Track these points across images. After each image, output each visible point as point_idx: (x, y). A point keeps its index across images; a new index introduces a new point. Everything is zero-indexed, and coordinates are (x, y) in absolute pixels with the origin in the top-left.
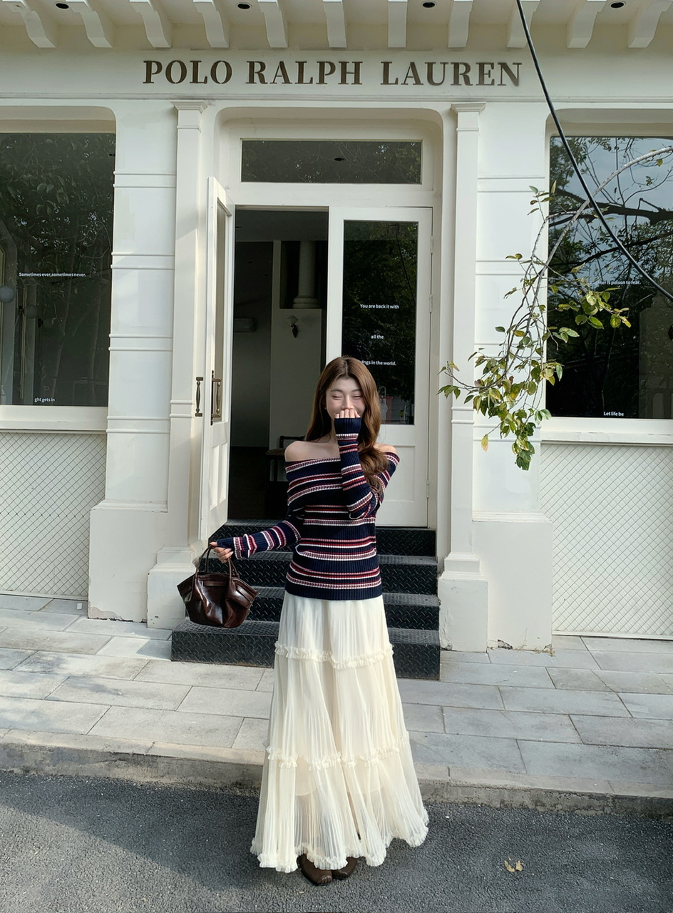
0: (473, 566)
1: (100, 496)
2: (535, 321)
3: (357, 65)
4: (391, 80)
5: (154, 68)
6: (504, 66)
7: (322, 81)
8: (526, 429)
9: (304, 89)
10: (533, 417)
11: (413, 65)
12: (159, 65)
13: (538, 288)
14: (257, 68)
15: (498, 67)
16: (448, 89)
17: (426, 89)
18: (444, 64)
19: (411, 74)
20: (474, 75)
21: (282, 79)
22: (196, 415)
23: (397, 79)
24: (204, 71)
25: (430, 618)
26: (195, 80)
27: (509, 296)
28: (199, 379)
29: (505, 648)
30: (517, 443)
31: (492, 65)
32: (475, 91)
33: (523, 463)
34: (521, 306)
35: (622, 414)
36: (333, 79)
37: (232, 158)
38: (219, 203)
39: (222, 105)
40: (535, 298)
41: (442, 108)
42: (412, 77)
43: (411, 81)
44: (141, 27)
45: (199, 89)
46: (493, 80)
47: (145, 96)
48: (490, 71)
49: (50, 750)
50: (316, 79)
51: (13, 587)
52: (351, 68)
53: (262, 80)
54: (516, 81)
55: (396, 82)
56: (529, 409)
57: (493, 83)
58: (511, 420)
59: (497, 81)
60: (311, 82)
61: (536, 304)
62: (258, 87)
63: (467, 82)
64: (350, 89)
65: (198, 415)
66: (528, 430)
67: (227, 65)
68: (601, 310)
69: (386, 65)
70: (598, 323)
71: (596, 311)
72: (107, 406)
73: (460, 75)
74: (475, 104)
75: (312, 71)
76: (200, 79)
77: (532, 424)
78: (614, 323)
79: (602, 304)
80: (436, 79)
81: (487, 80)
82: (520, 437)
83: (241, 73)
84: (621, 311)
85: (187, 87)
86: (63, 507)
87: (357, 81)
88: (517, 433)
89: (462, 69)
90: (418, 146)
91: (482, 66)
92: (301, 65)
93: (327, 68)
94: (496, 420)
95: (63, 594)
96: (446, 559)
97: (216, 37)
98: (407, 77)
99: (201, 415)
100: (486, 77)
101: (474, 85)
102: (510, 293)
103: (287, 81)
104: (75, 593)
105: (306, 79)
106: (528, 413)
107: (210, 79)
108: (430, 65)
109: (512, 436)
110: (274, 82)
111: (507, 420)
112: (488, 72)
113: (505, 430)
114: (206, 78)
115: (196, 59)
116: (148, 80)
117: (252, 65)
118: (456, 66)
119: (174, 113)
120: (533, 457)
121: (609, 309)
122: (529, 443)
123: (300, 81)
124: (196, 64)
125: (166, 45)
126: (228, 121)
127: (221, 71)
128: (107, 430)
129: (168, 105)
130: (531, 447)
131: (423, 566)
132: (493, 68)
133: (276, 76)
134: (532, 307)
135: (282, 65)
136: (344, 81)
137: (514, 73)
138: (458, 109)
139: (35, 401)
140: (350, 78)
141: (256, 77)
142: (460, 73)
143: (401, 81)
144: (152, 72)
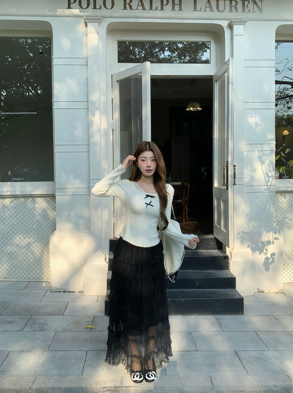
1: (54, 229)
3: (180, 0)
4: (198, 9)
6: (255, 2)
7: (162, 9)
9: (152, 13)
11: (209, 1)
14: (128, 1)
15: (251, 3)
16: (227, 14)
17: (216, 14)
18: (225, 1)
19: (208, 5)
20: (240, 7)
21: (141, 8)
23: (201, 8)
24: (99, 2)
25: (231, 283)
26: (95, 7)
29: (261, 292)
31: (249, 2)
32: (240, 14)
36: (168, 8)
39: (109, 21)
41: (224, 24)
42: (209, 7)
43: (208, 9)
45: (98, 13)
46: (249, 10)
48: (247, 5)
50: (159, 8)
51: (7, 277)
52: (177, 2)
53: (131, 8)
54: (260, 10)
55: (201, 10)
59: (251, 10)
60: (157, 9)
62: (128, 12)
63: (236, 10)
64: (177, 13)
69: (195, 1)
72: (54, 181)
73: (233, 7)
74: (242, 22)
75: (157, 4)
76: (98, 7)
80: (221, 8)
83: (119, 4)
85: (90, 11)
86: (31, 234)
89: (234, 3)
91: (243, 2)
93: (165, 2)
95: (34, 279)
98: (206, 7)
100: (246, 8)
101: (240, 12)
103: (144, 8)
105: (154, 8)
107: (103, 7)
108: (218, 1)
110: (137, 9)
112: (246, 5)
114: (101, 6)
116: (69, 7)
118: (231, 2)
123: (151, 8)
126: (112, 30)
127: (108, 3)
128: (56, 194)
132: (249, 3)
133: (138, 6)
136: (173, 9)
137: (260, 6)
138: (233, 23)
139: (13, 180)
140: (177, 7)
141: (127, 6)
142: (233, 5)
143: (203, 9)
144: (71, 2)
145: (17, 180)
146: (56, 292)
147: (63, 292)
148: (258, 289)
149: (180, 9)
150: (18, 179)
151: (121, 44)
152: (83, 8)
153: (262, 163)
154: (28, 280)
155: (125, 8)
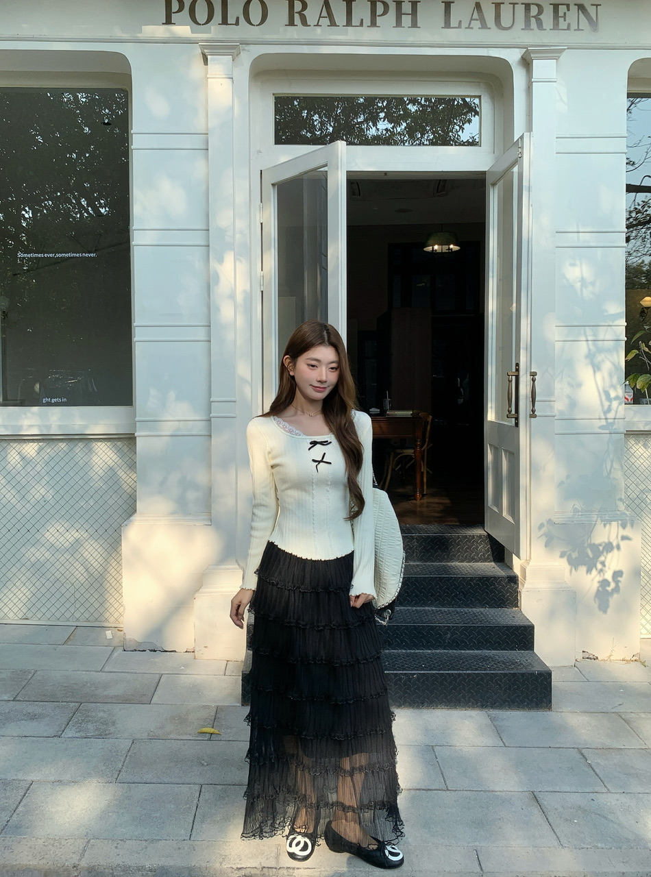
0: (558, 573)
1: (131, 511)
3: (414, 4)
4: (453, 23)
5: (175, 5)
7: (373, 23)
9: (351, 34)
11: (478, 5)
12: (181, 2)
14: (298, 6)
15: (574, 9)
16: (519, 34)
17: (494, 35)
18: (514, 4)
19: (476, 16)
20: (548, 18)
21: (327, 21)
23: (460, 22)
24: (235, 10)
25: (524, 638)
26: (225, 21)
29: (590, 658)
31: (568, 6)
32: (549, 35)
36: (387, 22)
37: (264, 116)
39: (256, 51)
41: (512, 57)
42: (477, 20)
43: (476, 24)
45: (230, 33)
46: (569, 25)
48: (565, 13)
50: (367, 21)
51: (28, 616)
52: (407, 8)
53: (304, 22)
54: (594, 26)
55: (460, 26)
57: (568, 28)
59: (574, 26)
60: (361, 25)
62: (297, 32)
63: (540, 26)
64: (406, 34)
67: (263, 3)
69: (448, 5)
72: (133, 405)
73: (532, 18)
74: (552, 53)
75: (362, 11)
76: (231, 20)
80: (505, 21)
81: (563, 24)
83: (279, 12)
85: (215, 30)
89: (534, 10)
91: (556, 7)
92: (349, 4)
93: (380, 8)
95: (88, 620)
98: (472, 19)
100: (561, 20)
101: (548, 30)
103: (333, 23)
105: (355, 21)
107: (242, 19)
108: (498, 6)
110: (318, 25)
112: (563, 15)
114: (238, 19)
116: (169, 21)
117: (292, 3)
118: (528, 7)
123: (349, 23)
124: (224, 1)
126: (263, 71)
127: (254, 11)
128: (136, 435)
132: (568, 10)
133: (320, 17)
135: (326, 3)
136: (399, 23)
137: (592, 15)
138: (532, 55)
139: (44, 402)
140: (407, 20)
141: (297, 18)
142: (531, 15)
143: (465, 24)
144: (173, 11)
145: (53, 401)
146: (136, 650)
147: (151, 651)
148: (583, 652)
149: (414, 24)
150: (55, 400)
151: (283, 104)
152: (198, 24)
153: (596, 368)
154: (75, 624)
155: (291, 23)
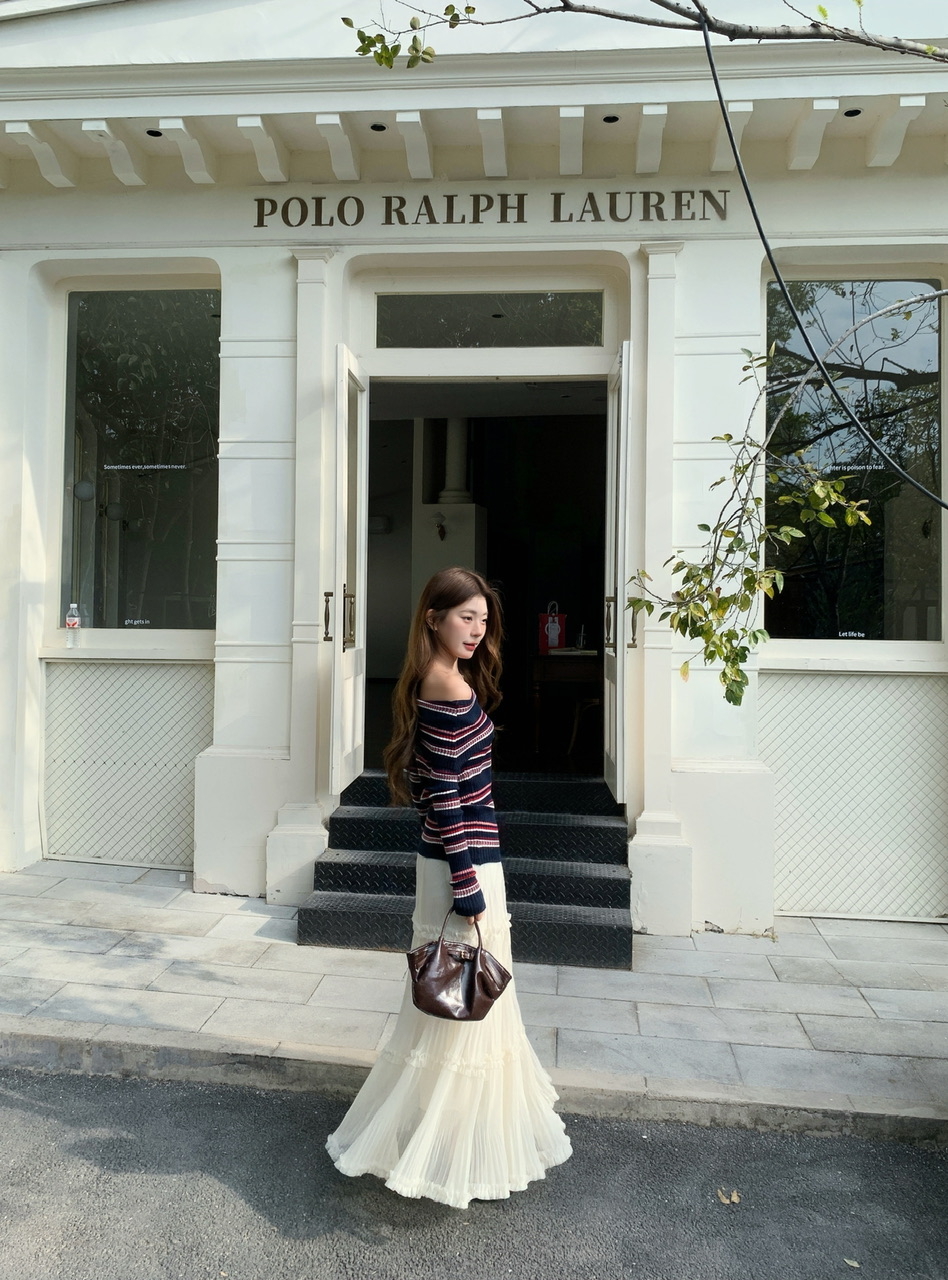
0: (672, 828)
1: (207, 740)
2: (749, 519)
3: (521, 198)
4: (564, 216)
5: (268, 207)
6: (707, 195)
7: (476, 220)
8: (737, 655)
9: (453, 230)
10: (746, 639)
11: (591, 197)
12: (274, 204)
13: (752, 477)
14: (396, 204)
15: (699, 197)
16: (637, 226)
17: (608, 226)
18: (631, 194)
19: (588, 207)
20: (669, 207)
21: (426, 219)
22: (325, 639)
23: (571, 215)
24: (329, 210)
25: (618, 894)
26: (318, 222)
27: (716, 487)
28: (328, 595)
29: (715, 931)
30: (726, 671)
31: (692, 193)
32: (670, 227)
33: (734, 697)
34: (731, 499)
35: (863, 635)
36: (491, 216)
37: (365, 317)
38: (350, 374)
39: (352, 252)
40: (749, 489)
41: (628, 249)
42: (589, 212)
43: (589, 216)
44: (250, 156)
45: (323, 234)
46: (693, 214)
47: (257, 243)
48: (688, 201)
49: (154, 1050)
50: (470, 217)
51: (100, 854)
52: (513, 201)
53: (402, 220)
54: (722, 213)
55: (571, 219)
56: (742, 629)
57: (693, 217)
58: (718, 642)
59: (699, 215)
60: (463, 221)
61: (750, 497)
62: (396, 229)
63: (661, 216)
64: (512, 228)
65: (328, 639)
66: (740, 655)
67: (359, 202)
68: (833, 503)
69: (557, 198)
70: (829, 521)
71: (826, 504)
72: (214, 628)
73: (651, 208)
74: (672, 243)
75: (464, 207)
76: (325, 220)
77: (745, 649)
78: (850, 520)
79: (834, 496)
80: (621, 213)
81: (686, 213)
82: (729, 664)
83: (375, 211)
84: (858, 504)
85: (308, 231)
86: (161, 754)
87: (521, 218)
88: (727, 659)
89: (654, 199)
90: (596, 298)
91: (678, 195)
92: (450, 199)
93: (483, 203)
94: (700, 641)
95: (163, 863)
96: (638, 820)
97: (344, 166)
98: (584, 211)
99: (330, 639)
100: (684, 208)
101: (669, 220)
102: (716, 484)
103: (433, 220)
104: (178, 861)
105: (457, 217)
106: (740, 633)
107: (337, 220)
108: (613, 197)
109: (720, 663)
110: (416, 223)
111: (714, 643)
112: (686, 203)
113: (710, 656)
114: (332, 219)
115: (318, 195)
116: (261, 223)
117: (389, 201)
118: (646, 196)
119: (293, 263)
120: (746, 689)
121: (843, 502)
122: (741, 671)
123: (450, 219)
124: (319, 201)
125: (283, 179)
126: (359, 271)
127: (349, 211)
128: (215, 659)
129: (287, 255)
130: (744, 676)
131: (608, 828)
132: (693, 197)
133: (419, 217)
134: (745, 500)
135: (426, 200)
136: (504, 218)
137: (719, 202)
138: (648, 250)
139: (126, 624)
140: (512, 214)
141: (394, 216)
142: (651, 204)
143: (576, 217)
144: (265, 213)
145: (135, 623)
146: (205, 894)
147: (222, 895)
148: (706, 922)
150: (137, 622)
151: (386, 304)
152: (292, 226)
154: (149, 866)
